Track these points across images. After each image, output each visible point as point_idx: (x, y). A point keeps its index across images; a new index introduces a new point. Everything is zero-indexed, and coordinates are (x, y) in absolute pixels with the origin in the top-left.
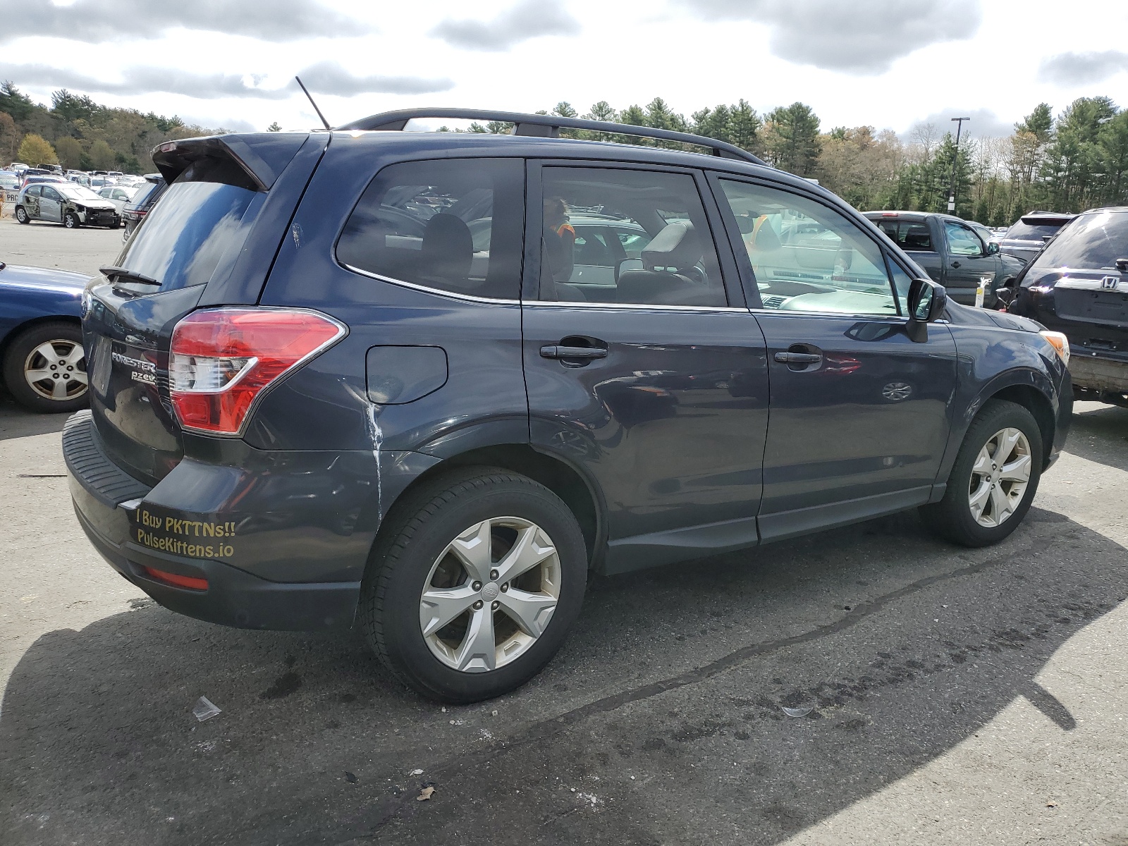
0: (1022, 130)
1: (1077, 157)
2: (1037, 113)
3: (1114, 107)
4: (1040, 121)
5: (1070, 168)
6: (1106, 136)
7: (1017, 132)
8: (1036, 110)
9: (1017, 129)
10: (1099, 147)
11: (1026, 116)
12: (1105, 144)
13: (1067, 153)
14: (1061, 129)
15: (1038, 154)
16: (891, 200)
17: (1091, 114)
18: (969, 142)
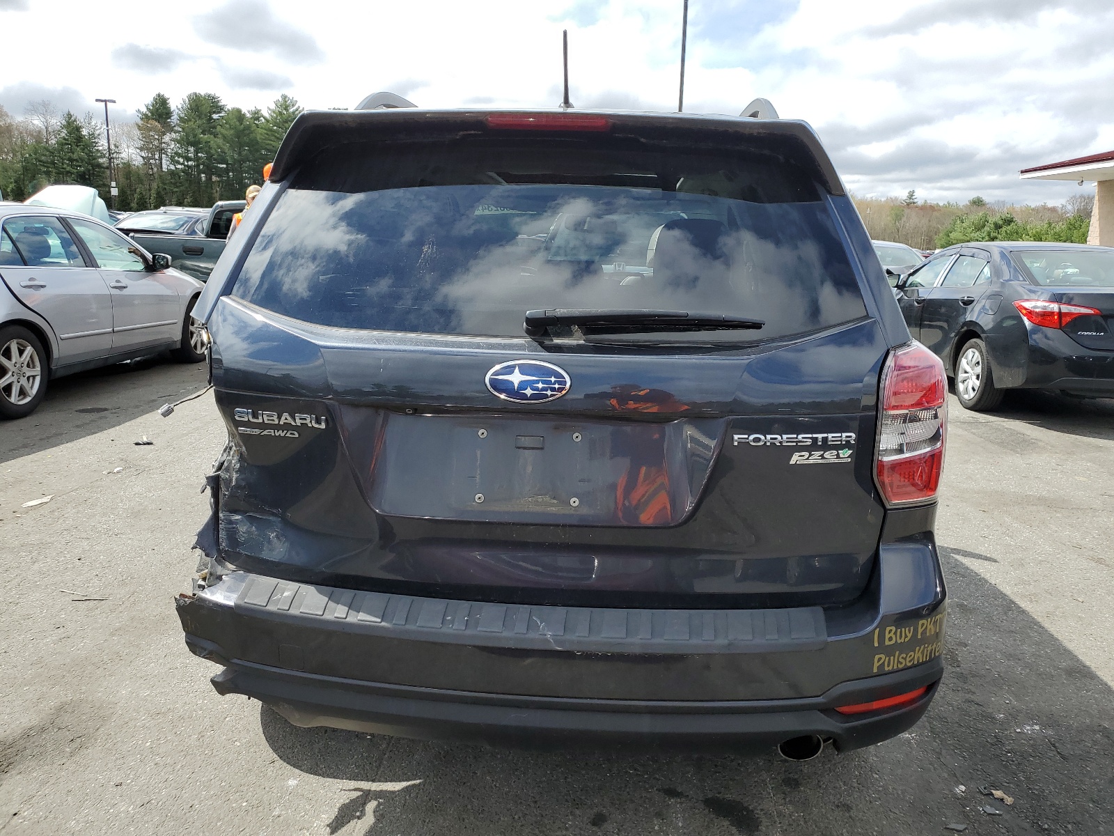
0: (145, 118)
1: (201, 148)
2: (156, 102)
3: (222, 104)
4: (160, 111)
5: (197, 159)
6: (223, 131)
7: (142, 119)
8: (155, 99)
9: (140, 115)
10: (220, 141)
11: (146, 103)
12: (224, 137)
13: (192, 144)
14: (181, 119)
15: (164, 143)
16: (16, 182)
17: (205, 109)
18: (93, 124)
